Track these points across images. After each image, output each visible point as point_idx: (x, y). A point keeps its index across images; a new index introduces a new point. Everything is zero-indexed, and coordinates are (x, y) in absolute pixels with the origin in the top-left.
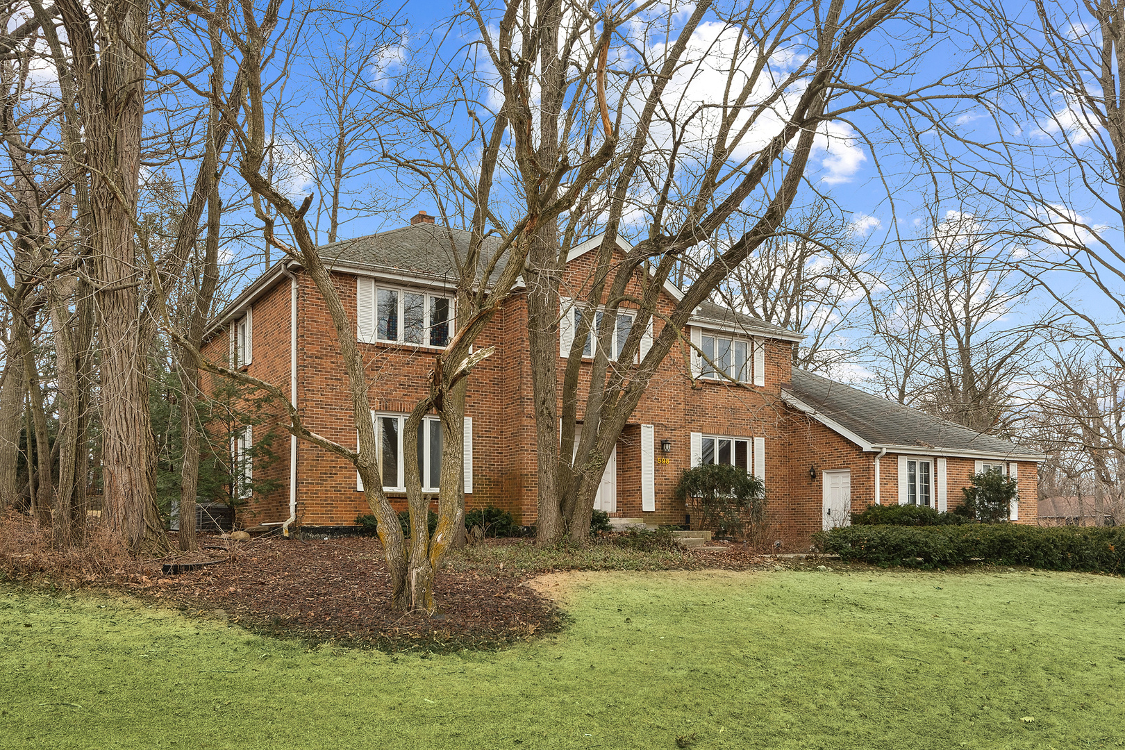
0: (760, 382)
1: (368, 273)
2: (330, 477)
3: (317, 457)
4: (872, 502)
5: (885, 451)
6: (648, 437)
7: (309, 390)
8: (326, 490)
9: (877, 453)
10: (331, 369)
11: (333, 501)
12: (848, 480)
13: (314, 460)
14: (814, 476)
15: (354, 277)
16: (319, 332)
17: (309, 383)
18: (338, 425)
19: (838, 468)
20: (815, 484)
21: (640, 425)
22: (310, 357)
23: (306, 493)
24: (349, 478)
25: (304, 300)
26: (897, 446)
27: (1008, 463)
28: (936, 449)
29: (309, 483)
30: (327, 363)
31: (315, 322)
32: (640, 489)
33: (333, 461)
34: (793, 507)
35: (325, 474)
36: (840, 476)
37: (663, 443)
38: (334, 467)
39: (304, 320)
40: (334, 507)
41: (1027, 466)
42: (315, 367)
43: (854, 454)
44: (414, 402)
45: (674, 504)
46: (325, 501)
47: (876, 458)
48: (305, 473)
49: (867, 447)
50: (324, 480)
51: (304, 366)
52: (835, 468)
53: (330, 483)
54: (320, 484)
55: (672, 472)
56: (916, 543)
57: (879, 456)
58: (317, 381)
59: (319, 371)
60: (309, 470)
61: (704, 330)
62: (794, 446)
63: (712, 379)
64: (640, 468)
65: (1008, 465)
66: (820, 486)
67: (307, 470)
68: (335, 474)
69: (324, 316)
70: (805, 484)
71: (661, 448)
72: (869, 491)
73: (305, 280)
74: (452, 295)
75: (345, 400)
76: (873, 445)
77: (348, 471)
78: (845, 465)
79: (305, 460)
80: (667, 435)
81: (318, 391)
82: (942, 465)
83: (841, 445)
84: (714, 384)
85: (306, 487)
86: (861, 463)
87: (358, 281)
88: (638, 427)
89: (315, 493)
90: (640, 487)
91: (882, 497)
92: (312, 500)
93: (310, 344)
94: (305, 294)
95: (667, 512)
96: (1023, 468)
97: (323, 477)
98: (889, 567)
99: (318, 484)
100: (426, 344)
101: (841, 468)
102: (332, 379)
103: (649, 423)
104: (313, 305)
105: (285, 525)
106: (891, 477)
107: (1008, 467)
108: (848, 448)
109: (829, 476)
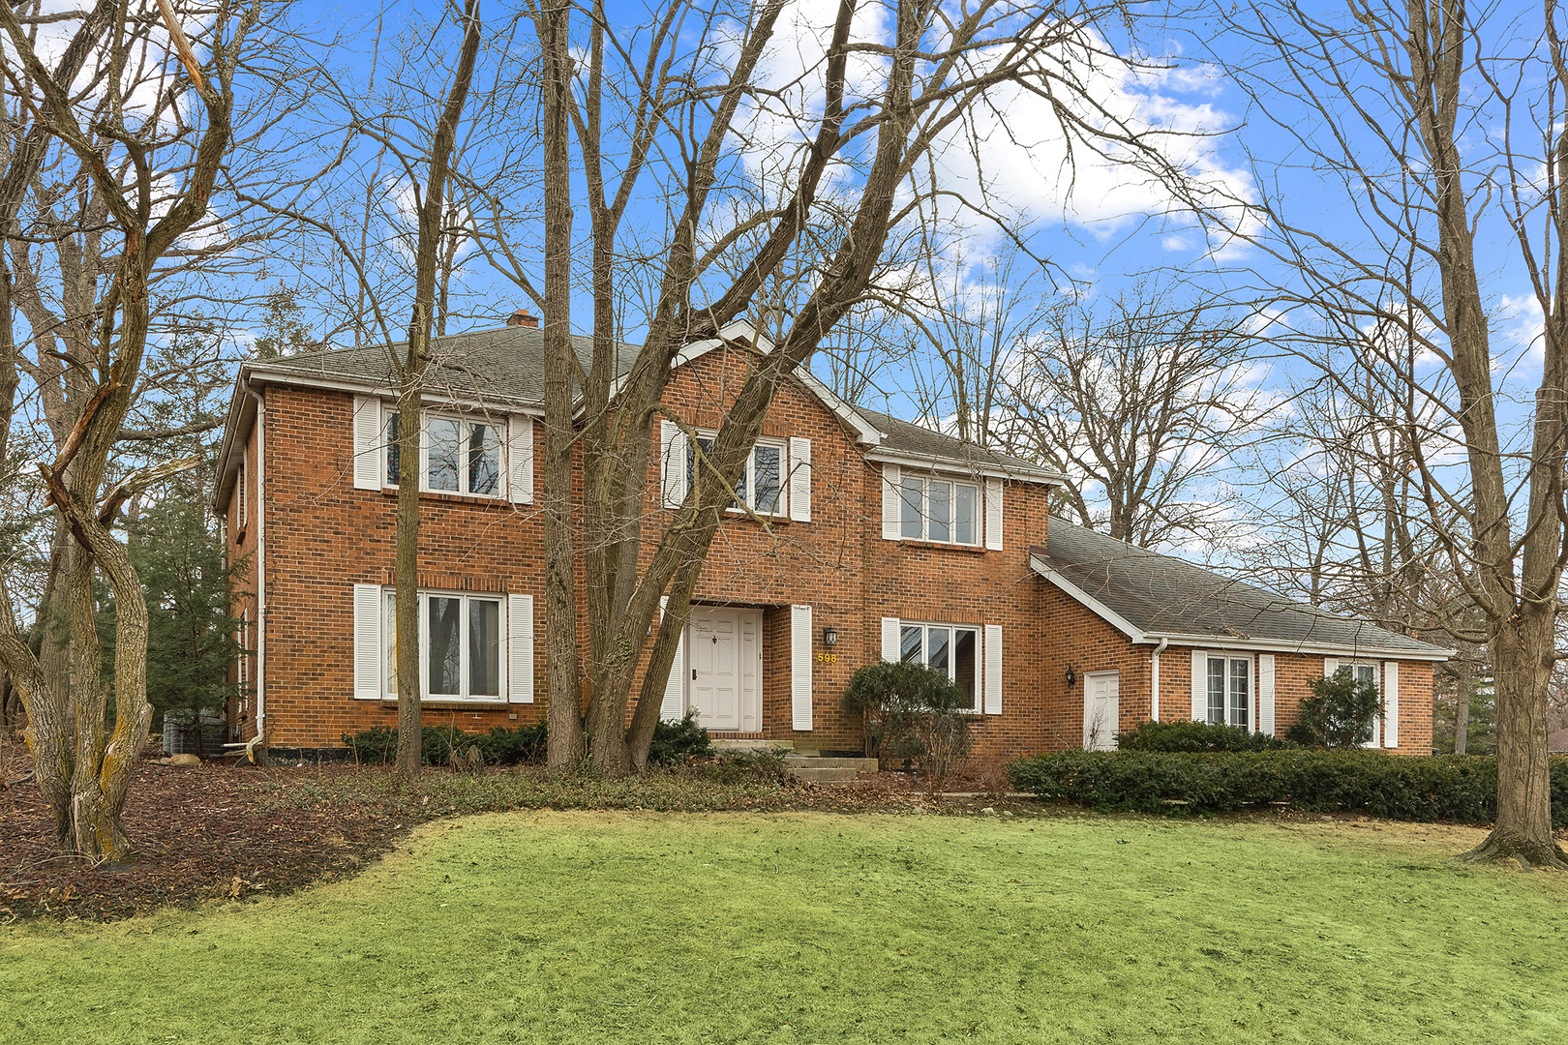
0: (995, 544)
1: (368, 390)
2: (312, 679)
3: (292, 650)
4: (1146, 719)
5: (1165, 643)
6: (802, 623)
7: (281, 557)
8: (307, 698)
9: (1156, 646)
10: (314, 526)
11: (318, 712)
12: (1116, 686)
13: (287, 655)
14: (1073, 681)
15: (350, 396)
16: (295, 474)
17: (280, 547)
18: (325, 605)
19: (1103, 669)
20: (1074, 692)
21: (789, 606)
22: (282, 510)
23: (275, 701)
24: (342, 680)
25: (272, 430)
26: (1185, 636)
27: (1383, 661)
28: (1252, 640)
29: (280, 687)
30: (307, 519)
31: (290, 459)
32: (789, 699)
33: (317, 656)
34: (1047, 726)
35: (305, 674)
36: (1108, 680)
37: (827, 631)
38: (319, 665)
39: (273, 458)
40: (319, 722)
41: (1415, 667)
42: (290, 524)
43: (1123, 648)
44: (442, 573)
45: (844, 721)
46: (305, 712)
47: (1154, 654)
48: (274, 673)
49: (1138, 637)
50: (303, 684)
51: (273, 523)
52: (1099, 669)
53: (313, 687)
54: (298, 688)
55: (841, 673)
56: (1159, 777)
57: (1157, 650)
58: (293, 544)
59: (296, 530)
60: (281, 669)
61: (904, 468)
62: (1049, 638)
63: (918, 540)
64: (789, 667)
65: (1383, 665)
66: (1081, 696)
67: (277, 668)
68: (320, 675)
69: (303, 452)
70: (1061, 693)
71: (823, 640)
72: (1143, 702)
73: (273, 401)
74: (503, 421)
75: (335, 570)
76: (1146, 635)
77: (341, 671)
78: (1111, 665)
79: (275, 655)
80: (833, 620)
81: (295, 557)
82: (1268, 665)
83: (1107, 635)
84: (920, 548)
85: (275, 692)
86: (1132, 660)
87: (355, 402)
88: (786, 608)
89: (290, 702)
90: (790, 695)
91: (1162, 710)
92: (285, 711)
93: (281, 491)
94: (274, 420)
95: (833, 732)
96: (1407, 670)
97: (301, 679)
98: (1112, 812)
99: (294, 688)
100: (464, 491)
101: (1107, 669)
102: (315, 541)
103: (804, 604)
104: (286, 436)
105: (249, 745)
106: (1179, 682)
107: (1383, 669)
108: (1116, 641)
109: (1094, 680)
